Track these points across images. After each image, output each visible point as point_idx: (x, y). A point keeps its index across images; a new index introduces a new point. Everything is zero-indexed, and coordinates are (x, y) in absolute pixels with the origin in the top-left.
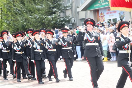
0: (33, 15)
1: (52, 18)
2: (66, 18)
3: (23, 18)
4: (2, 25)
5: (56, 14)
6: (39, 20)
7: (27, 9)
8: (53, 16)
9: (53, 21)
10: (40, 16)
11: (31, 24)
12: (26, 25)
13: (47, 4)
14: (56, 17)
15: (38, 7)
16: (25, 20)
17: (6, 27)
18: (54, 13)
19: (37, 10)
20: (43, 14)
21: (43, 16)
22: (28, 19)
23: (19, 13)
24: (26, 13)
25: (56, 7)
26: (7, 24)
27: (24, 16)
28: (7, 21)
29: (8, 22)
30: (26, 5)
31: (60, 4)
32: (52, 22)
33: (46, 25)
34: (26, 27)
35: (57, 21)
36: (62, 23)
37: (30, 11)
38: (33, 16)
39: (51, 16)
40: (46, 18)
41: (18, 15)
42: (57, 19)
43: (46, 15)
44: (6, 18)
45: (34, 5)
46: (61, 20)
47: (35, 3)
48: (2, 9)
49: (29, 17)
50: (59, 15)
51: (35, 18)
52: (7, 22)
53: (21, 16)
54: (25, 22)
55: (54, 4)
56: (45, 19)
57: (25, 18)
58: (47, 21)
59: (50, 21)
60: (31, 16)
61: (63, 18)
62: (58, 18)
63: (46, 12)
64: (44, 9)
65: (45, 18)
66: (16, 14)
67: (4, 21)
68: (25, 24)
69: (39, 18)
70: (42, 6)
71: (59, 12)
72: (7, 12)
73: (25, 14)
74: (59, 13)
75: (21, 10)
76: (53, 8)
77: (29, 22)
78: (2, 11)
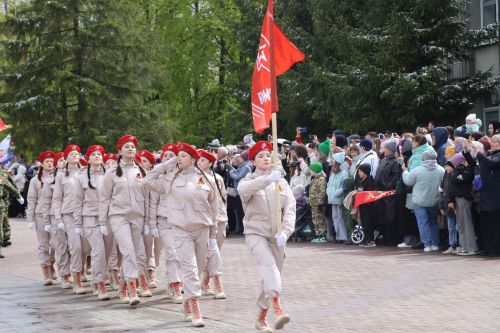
0: (342, 69)
1: (420, 80)
2: (475, 81)
3: (302, 80)
4: (223, 108)
5: (435, 67)
6: (368, 89)
7: (319, 44)
8: (425, 74)
9: (421, 94)
10: (372, 71)
11: (332, 105)
12: (314, 108)
13: (404, 23)
14: (434, 77)
15: (365, 37)
16: (313, 87)
17: (236, 113)
18: (429, 60)
19: (358, 48)
20: (386, 67)
21: (381, 73)
22: (322, 84)
24: (318, 60)
25: (435, 38)
26: (243, 103)
28: (243, 91)
29: (245, 96)
30: (318, 30)
31: (455, 25)
32: (419, 98)
33: (394, 108)
34: (313, 117)
35: (437, 94)
36: (458, 102)
37: (331, 52)
38: (343, 74)
39: (415, 73)
40: (395, 82)
42: (440, 86)
43: (395, 69)
44: (237, 80)
45: (349, 30)
46: (456, 89)
47: (353, 23)
48: (226, 47)
49: (328, 77)
50: (449, 71)
51: (352, 81)
52: (241, 95)
53: (296, 73)
54: (311, 95)
55: (430, 25)
56: (391, 83)
57: (310, 79)
58: (400, 94)
59: (410, 94)
60: (335, 72)
61: (461, 80)
62: (444, 83)
63: (398, 57)
64: (386, 44)
65: (393, 79)
67: (232, 92)
68: (310, 102)
69: (364, 81)
70: (379, 33)
71: (446, 56)
72: (241, 58)
74: (445, 61)
76: (425, 40)
77: (325, 97)
78: (224, 52)
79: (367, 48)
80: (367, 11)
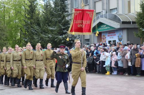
0: (47, 35)
2: (74, 38)
3: (38, 37)
4: (21, 42)
7: (42, 30)
8: (64, 36)
9: (63, 40)
10: (53, 35)
11: (45, 42)
12: (41, 43)
13: (60, 26)
14: (66, 37)
15: (51, 29)
16: (41, 38)
17: (24, 43)
18: (65, 34)
19: (50, 31)
20: (56, 34)
21: (55, 36)
22: (43, 38)
23: (35, 33)
24: (42, 33)
25: (66, 29)
26: (25, 41)
27: (39, 35)
29: (26, 40)
30: (42, 27)
33: (57, 43)
35: (66, 40)
36: (70, 42)
37: (44, 31)
39: (62, 36)
41: (34, 35)
43: (58, 35)
44: (24, 37)
46: (70, 40)
47: (49, 26)
49: (44, 37)
51: (49, 37)
53: (37, 35)
54: (40, 40)
55: (65, 26)
58: (58, 40)
59: (61, 40)
60: (45, 35)
61: (71, 38)
63: (58, 33)
64: (56, 30)
65: (57, 37)
66: (33, 34)
67: (23, 39)
69: (51, 38)
70: (54, 28)
72: (25, 32)
73: (40, 34)
75: (37, 30)
76: (64, 29)
77: (43, 41)
78: (21, 31)
79: (52, 31)
80: (52, 23)
